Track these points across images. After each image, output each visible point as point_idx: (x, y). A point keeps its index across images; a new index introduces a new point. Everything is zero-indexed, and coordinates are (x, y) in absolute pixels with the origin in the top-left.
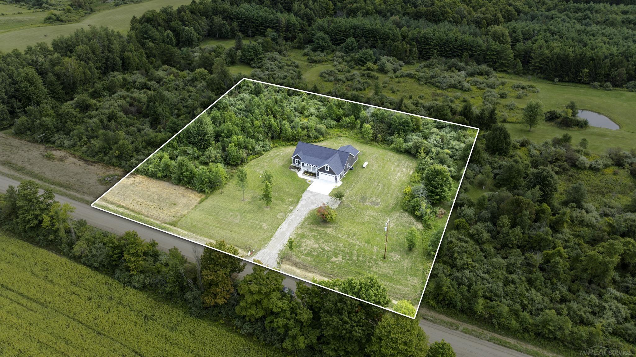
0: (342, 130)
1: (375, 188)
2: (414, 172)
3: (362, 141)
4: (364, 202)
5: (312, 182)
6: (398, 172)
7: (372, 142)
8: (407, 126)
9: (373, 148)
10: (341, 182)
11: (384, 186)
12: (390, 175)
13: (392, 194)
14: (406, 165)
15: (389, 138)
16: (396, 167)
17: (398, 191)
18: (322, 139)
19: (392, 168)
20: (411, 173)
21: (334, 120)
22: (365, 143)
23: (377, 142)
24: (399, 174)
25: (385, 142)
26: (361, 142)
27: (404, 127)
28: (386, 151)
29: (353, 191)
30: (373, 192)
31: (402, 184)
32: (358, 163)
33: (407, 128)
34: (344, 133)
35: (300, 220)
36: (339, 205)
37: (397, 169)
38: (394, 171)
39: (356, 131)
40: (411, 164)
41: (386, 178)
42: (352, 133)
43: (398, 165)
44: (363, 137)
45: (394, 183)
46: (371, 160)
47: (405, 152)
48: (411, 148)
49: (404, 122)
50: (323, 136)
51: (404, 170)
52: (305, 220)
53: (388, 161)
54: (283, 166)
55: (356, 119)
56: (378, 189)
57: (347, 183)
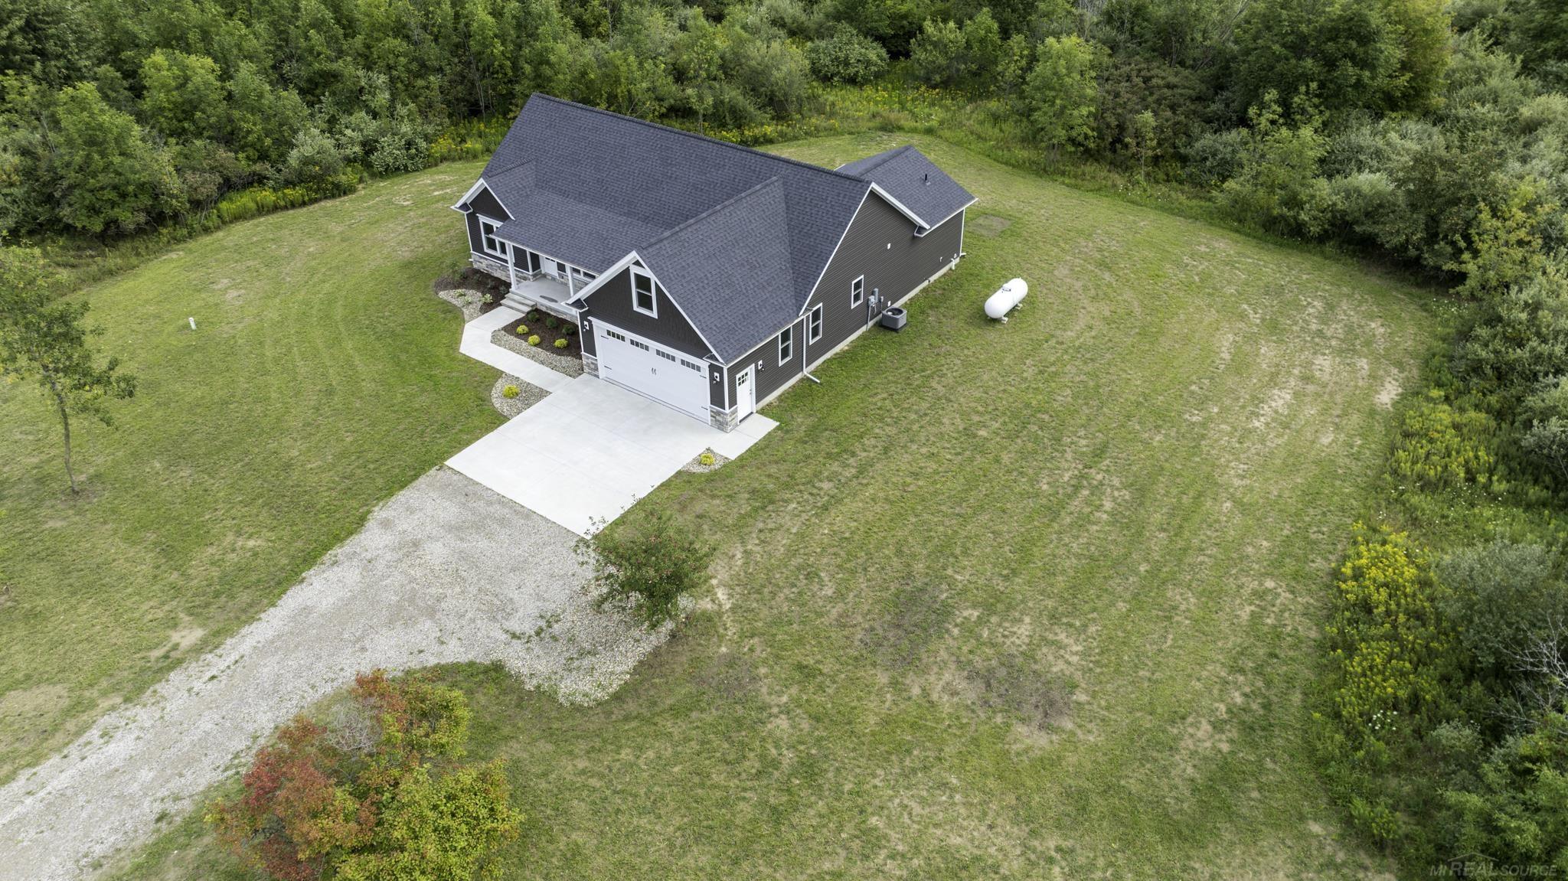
0: (911, 94)
1: (1053, 512)
2: (1411, 394)
3: (1022, 154)
4: (908, 660)
5: (528, 395)
6: (1273, 380)
7: (1089, 168)
8: (1352, 57)
9: (1091, 198)
10: (767, 425)
11: (1141, 493)
12: (1202, 403)
13: (1213, 595)
14: (1335, 329)
15: (1207, 140)
16: (1252, 339)
17: (1274, 566)
18: (769, 130)
19: (1225, 344)
20: (1387, 395)
21: (880, 39)
22: (1042, 171)
23: (1123, 166)
24: (1280, 399)
25: (1176, 169)
26: (1018, 166)
27: (1331, 63)
28: (1178, 223)
29: (839, 519)
30: (1024, 552)
31: (1310, 496)
32: (953, 282)
33: (1351, 70)
34: (921, 110)
35: (149, 809)
36: (648, 667)
37: (1267, 352)
38: (1240, 365)
39: (993, 105)
40: (1376, 327)
41: (1162, 417)
42: (972, 115)
43: (1273, 327)
44: (1033, 138)
45: (1234, 476)
46: (1062, 271)
47: (1322, 239)
48: (1376, 209)
49: (1332, 33)
50: (780, 116)
51: (1325, 364)
52: (191, 828)
53: (1188, 286)
54: (407, 265)
55: (1005, 33)
56: (1083, 522)
57: (812, 435)
